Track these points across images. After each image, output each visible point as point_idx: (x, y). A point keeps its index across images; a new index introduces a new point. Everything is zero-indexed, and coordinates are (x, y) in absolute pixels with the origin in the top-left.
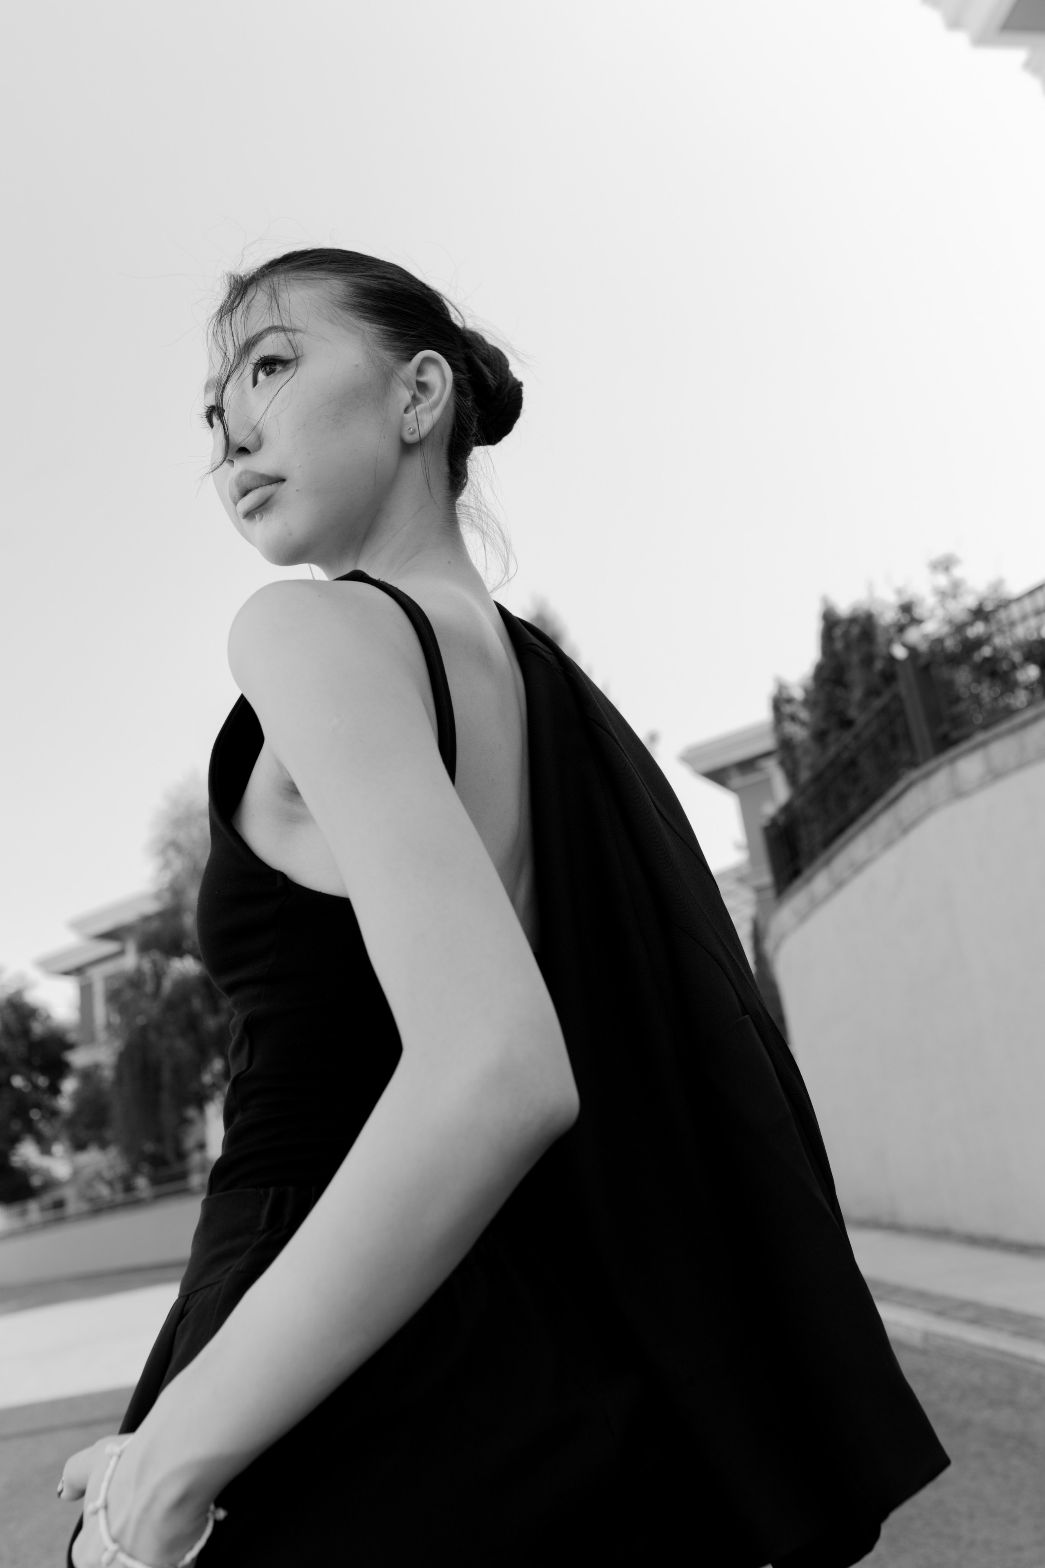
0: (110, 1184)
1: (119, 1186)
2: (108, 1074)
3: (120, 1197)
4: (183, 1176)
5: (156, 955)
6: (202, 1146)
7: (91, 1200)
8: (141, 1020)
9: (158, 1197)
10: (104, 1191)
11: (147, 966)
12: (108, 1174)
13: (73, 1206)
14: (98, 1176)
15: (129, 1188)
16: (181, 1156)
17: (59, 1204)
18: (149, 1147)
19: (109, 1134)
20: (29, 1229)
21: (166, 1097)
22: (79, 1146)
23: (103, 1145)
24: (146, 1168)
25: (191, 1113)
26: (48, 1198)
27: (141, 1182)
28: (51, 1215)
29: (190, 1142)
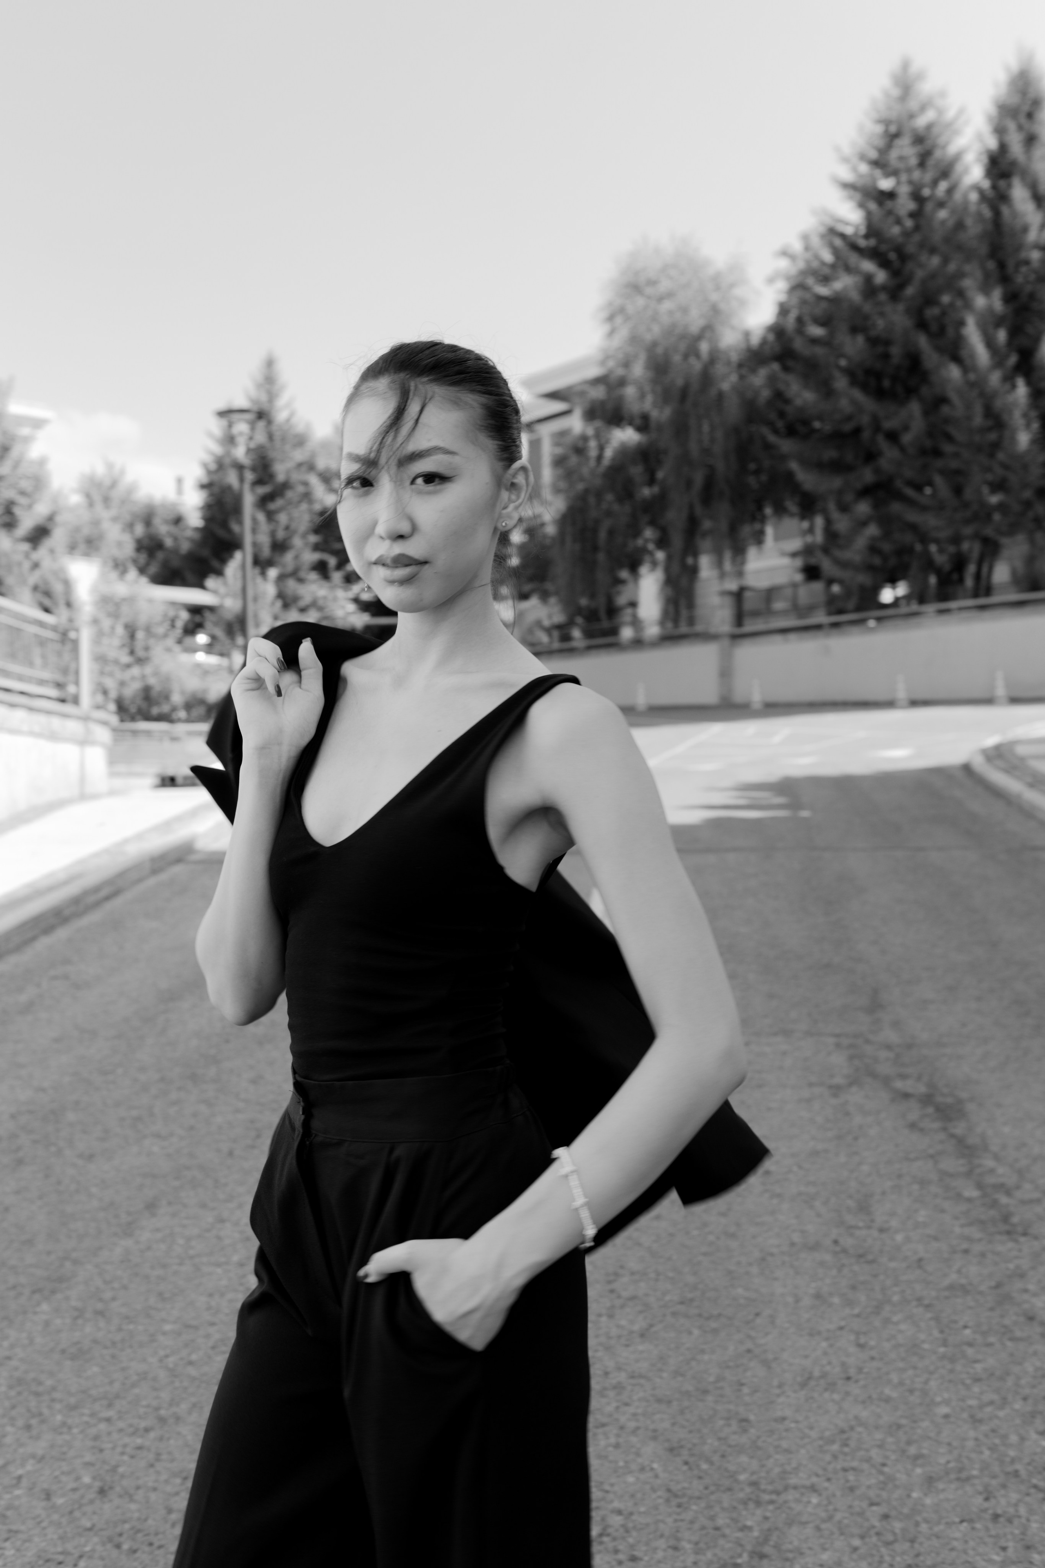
0: (548, 631)
1: (556, 634)
2: (551, 530)
3: (556, 645)
4: (614, 631)
5: (598, 423)
6: (633, 604)
8: (580, 487)
9: (589, 648)
10: (544, 638)
11: (590, 431)
12: (546, 623)
14: (539, 624)
15: (566, 638)
16: (612, 611)
18: (584, 602)
19: (549, 586)
21: (601, 557)
22: (524, 596)
23: (545, 596)
24: (579, 620)
25: (624, 574)
27: (576, 633)
29: (621, 600)
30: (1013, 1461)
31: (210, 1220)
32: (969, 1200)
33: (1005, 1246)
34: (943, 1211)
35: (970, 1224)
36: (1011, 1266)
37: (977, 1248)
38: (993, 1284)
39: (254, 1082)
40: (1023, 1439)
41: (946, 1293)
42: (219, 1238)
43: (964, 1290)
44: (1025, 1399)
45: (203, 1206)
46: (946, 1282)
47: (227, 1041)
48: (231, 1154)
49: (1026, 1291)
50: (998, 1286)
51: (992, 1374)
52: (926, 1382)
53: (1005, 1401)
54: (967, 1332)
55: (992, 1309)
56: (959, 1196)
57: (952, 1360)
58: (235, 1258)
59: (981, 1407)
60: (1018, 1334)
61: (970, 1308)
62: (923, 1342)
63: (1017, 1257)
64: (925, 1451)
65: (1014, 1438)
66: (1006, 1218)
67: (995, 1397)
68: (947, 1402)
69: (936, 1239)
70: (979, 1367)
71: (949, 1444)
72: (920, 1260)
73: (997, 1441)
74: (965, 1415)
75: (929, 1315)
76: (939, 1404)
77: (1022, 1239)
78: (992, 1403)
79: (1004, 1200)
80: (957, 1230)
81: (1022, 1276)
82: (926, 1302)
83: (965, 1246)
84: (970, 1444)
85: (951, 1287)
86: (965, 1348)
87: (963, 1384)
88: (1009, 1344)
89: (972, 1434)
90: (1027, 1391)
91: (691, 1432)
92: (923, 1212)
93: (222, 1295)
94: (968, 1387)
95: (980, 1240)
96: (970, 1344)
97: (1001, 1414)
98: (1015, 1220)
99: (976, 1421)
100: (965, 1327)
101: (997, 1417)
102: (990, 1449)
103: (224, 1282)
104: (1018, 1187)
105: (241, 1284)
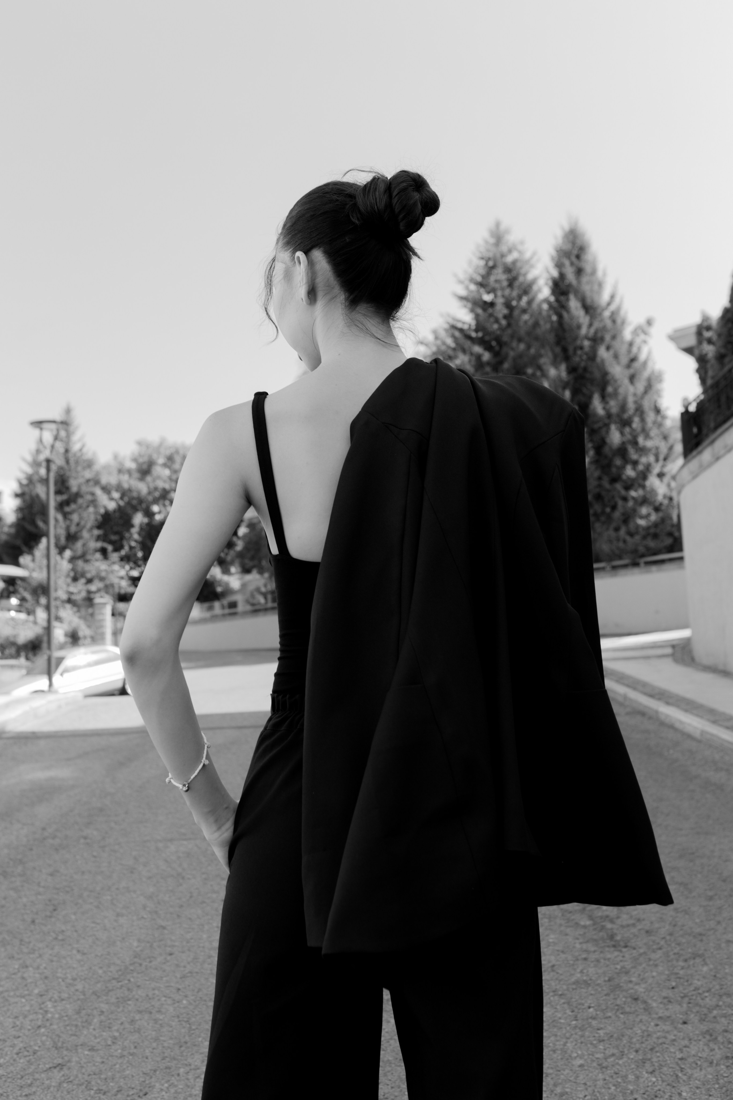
0: (265, 595)
1: (270, 597)
3: (270, 605)
7: (253, 605)
10: (262, 600)
12: (263, 589)
13: (241, 607)
14: (258, 590)
17: (233, 605)
20: (214, 618)
22: (246, 570)
23: (261, 572)
26: (225, 602)
28: (227, 611)
30: (632, 1093)
31: (16, 967)
32: (585, 927)
33: (612, 954)
34: (567, 935)
35: (587, 942)
36: (618, 967)
37: (593, 957)
38: (607, 979)
39: (51, 875)
40: (637, 1077)
41: (574, 987)
42: (23, 978)
43: (586, 984)
44: (637, 1051)
45: (12, 957)
46: (573, 979)
47: (31, 850)
48: (33, 922)
49: (631, 982)
50: (609, 980)
51: (612, 1036)
52: (565, 1044)
53: (622, 1054)
54: (591, 1010)
55: (606, 995)
56: (577, 924)
57: (582, 1029)
58: (36, 991)
59: (606, 1059)
60: (628, 1009)
61: (592, 994)
62: (560, 1018)
63: (621, 961)
64: (567, 1090)
65: (631, 1077)
66: (612, 937)
67: (615, 1051)
68: (581, 1057)
69: (563, 952)
70: (601, 1032)
71: (585, 1084)
72: (553, 966)
73: (619, 1080)
74: (595, 1064)
75: (563, 1001)
76: (576, 1058)
77: (624, 950)
78: (613, 1055)
79: (609, 926)
80: (578, 946)
81: (627, 973)
82: (560, 993)
83: (584, 956)
84: (600, 1083)
85: (577, 982)
86: (590, 1020)
87: (592, 1044)
88: (622, 1016)
89: (601, 1076)
90: (638, 1046)
91: (392, 1088)
92: (552, 936)
93: (25, 1017)
94: (595, 1046)
95: (595, 951)
96: (594, 1018)
97: (621, 1062)
98: (618, 938)
99: (602, 1068)
100: (589, 1007)
101: (618, 1064)
102: (614, 1085)
103: (27, 1008)
104: (618, 918)
105: (41, 1009)
